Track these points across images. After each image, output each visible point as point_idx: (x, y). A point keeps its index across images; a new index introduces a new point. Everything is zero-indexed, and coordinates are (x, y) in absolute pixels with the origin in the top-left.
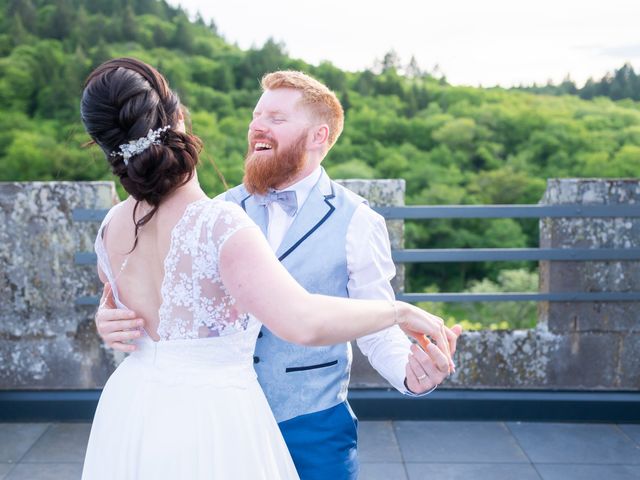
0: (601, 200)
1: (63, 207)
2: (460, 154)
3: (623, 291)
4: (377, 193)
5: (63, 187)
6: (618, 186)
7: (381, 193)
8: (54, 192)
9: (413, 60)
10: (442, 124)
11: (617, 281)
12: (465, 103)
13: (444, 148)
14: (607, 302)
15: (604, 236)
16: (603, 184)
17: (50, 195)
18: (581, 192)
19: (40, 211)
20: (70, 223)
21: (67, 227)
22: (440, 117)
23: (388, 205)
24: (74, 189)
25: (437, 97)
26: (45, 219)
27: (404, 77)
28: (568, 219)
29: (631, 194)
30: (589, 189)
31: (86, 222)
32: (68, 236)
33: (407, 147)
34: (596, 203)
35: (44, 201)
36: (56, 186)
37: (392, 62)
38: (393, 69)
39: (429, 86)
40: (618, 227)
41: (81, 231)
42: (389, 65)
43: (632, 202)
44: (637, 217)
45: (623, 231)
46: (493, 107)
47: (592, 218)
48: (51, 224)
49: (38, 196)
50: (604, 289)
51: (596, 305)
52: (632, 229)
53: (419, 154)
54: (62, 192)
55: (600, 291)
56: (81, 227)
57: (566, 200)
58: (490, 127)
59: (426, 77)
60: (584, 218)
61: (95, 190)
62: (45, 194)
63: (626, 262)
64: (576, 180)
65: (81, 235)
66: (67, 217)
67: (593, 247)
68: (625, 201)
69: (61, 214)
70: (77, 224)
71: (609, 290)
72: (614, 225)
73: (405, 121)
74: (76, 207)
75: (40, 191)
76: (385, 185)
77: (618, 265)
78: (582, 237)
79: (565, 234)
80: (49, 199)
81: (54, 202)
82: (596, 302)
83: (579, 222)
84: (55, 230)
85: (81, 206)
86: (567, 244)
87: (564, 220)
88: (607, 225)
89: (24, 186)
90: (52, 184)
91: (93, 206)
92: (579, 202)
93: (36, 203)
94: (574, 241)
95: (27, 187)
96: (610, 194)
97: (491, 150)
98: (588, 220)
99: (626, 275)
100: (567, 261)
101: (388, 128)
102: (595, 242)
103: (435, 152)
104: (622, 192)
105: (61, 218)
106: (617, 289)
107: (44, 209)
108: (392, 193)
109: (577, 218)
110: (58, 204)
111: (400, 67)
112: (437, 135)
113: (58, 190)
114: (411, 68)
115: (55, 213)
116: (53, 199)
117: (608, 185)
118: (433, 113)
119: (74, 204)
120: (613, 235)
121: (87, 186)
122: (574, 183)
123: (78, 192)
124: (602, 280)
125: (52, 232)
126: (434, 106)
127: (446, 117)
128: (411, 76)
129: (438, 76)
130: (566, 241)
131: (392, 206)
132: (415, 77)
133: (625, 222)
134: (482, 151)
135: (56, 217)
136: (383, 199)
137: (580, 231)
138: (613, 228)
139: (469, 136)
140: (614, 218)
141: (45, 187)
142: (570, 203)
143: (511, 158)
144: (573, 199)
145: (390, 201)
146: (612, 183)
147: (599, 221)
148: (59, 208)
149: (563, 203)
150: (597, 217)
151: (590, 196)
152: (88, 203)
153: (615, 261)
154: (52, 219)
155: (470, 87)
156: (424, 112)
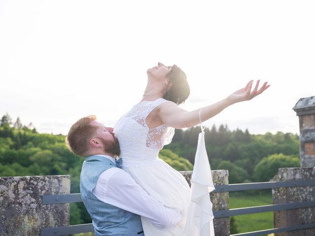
0: (301, 178)
1: (35, 195)
2: (44, 168)
3: (312, 223)
4: (217, 177)
5: (36, 180)
6: (307, 171)
7: (219, 177)
8: (29, 183)
9: (18, 119)
10: (35, 152)
11: (310, 218)
12: (47, 142)
13: (36, 165)
14: (308, 229)
15: (304, 195)
16: (302, 170)
17: (26, 186)
18: (295, 174)
19: (17, 198)
20: (39, 206)
21: (36, 209)
22: (34, 149)
23: (222, 184)
24: (44, 180)
25: (32, 139)
26: (20, 204)
27: (13, 128)
28: (291, 188)
29: (311, 175)
30: (297, 173)
31: (52, 205)
32: (37, 216)
33: (16, 165)
34: (300, 179)
35: (21, 191)
36: (31, 179)
37: (7, 121)
38: (7, 124)
39: (27, 133)
40: (308, 190)
41: (47, 212)
42: (5, 122)
43: (311, 178)
44: (314, 186)
45: (310, 193)
46: (61, 144)
47: (299, 187)
48: (24, 208)
49: (16, 187)
50: (306, 222)
51: (304, 231)
52: (312, 192)
53: (22, 168)
54: (35, 183)
55: (305, 223)
56: (47, 209)
57: (290, 178)
58: (60, 154)
59: (25, 129)
60: (297, 187)
61: (59, 181)
62: (22, 185)
63: (312, 207)
64: (292, 168)
65: (46, 215)
66: (37, 202)
67: (301, 202)
68: (309, 178)
69: (33, 200)
70: (44, 206)
71: (308, 223)
72: (307, 190)
73: (14, 151)
74: (45, 194)
75: (18, 183)
76: (220, 173)
77: (310, 210)
78: (296, 197)
79: (290, 195)
80: (24, 189)
81: (28, 191)
82: (304, 229)
83: (295, 189)
84: (27, 212)
85: (48, 193)
86: (291, 201)
87: (290, 188)
88: (305, 190)
89: (6, 179)
90: (28, 177)
91: (57, 193)
92: (294, 179)
93: (14, 193)
94: (294, 199)
95: (9, 180)
96: (304, 175)
97: (60, 166)
98: (298, 188)
99: (313, 214)
100: (292, 209)
101: (5, 154)
102: (301, 199)
103: (31, 167)
104: (308, 174)
105: (33, 203)
106: (310, 222)
107: (20, 197)
108: (223, 177)
109: (294, 187)
110: (32, 192)
111: (11, 123)
112: (32, 158)
113: (32, 181)
114: (17, 124)
115: (29, 199)
116: (28, 189)
117: (303, 170)
118: (30, 147)
119: (44, 192)
120: (307, 195)
121: (54, 178)
122: (292, 170)
123: (47, 183)
124: (305, 217)
125: (25, 214)
126: (30, 143)
127: (37, 149)
128: (17, 128)
129: (32, 128)
130: (291, 199)
131: (224, 184)
132: (19, 128)
133: (310, 188)
134: (56, 166)
135: (29, 202)
136: (220, 181)
137: (296, 194)
138: (306, 191)
139: (49, 159)
140: (306, 186)
141: (22, 180)
142: (291, 180)
143: (71, 170)
144: (292, 178)
145: (222, 182)
146: (304, 169)
147: (302, 188)
148: (31, 195)
149: (289, 180)
150: (301, 186)
151: (298, 176)
152: (54, 190)
153: (308, 207)
154: (25, 204)
155: (48, 134)
156: (25, 147)
